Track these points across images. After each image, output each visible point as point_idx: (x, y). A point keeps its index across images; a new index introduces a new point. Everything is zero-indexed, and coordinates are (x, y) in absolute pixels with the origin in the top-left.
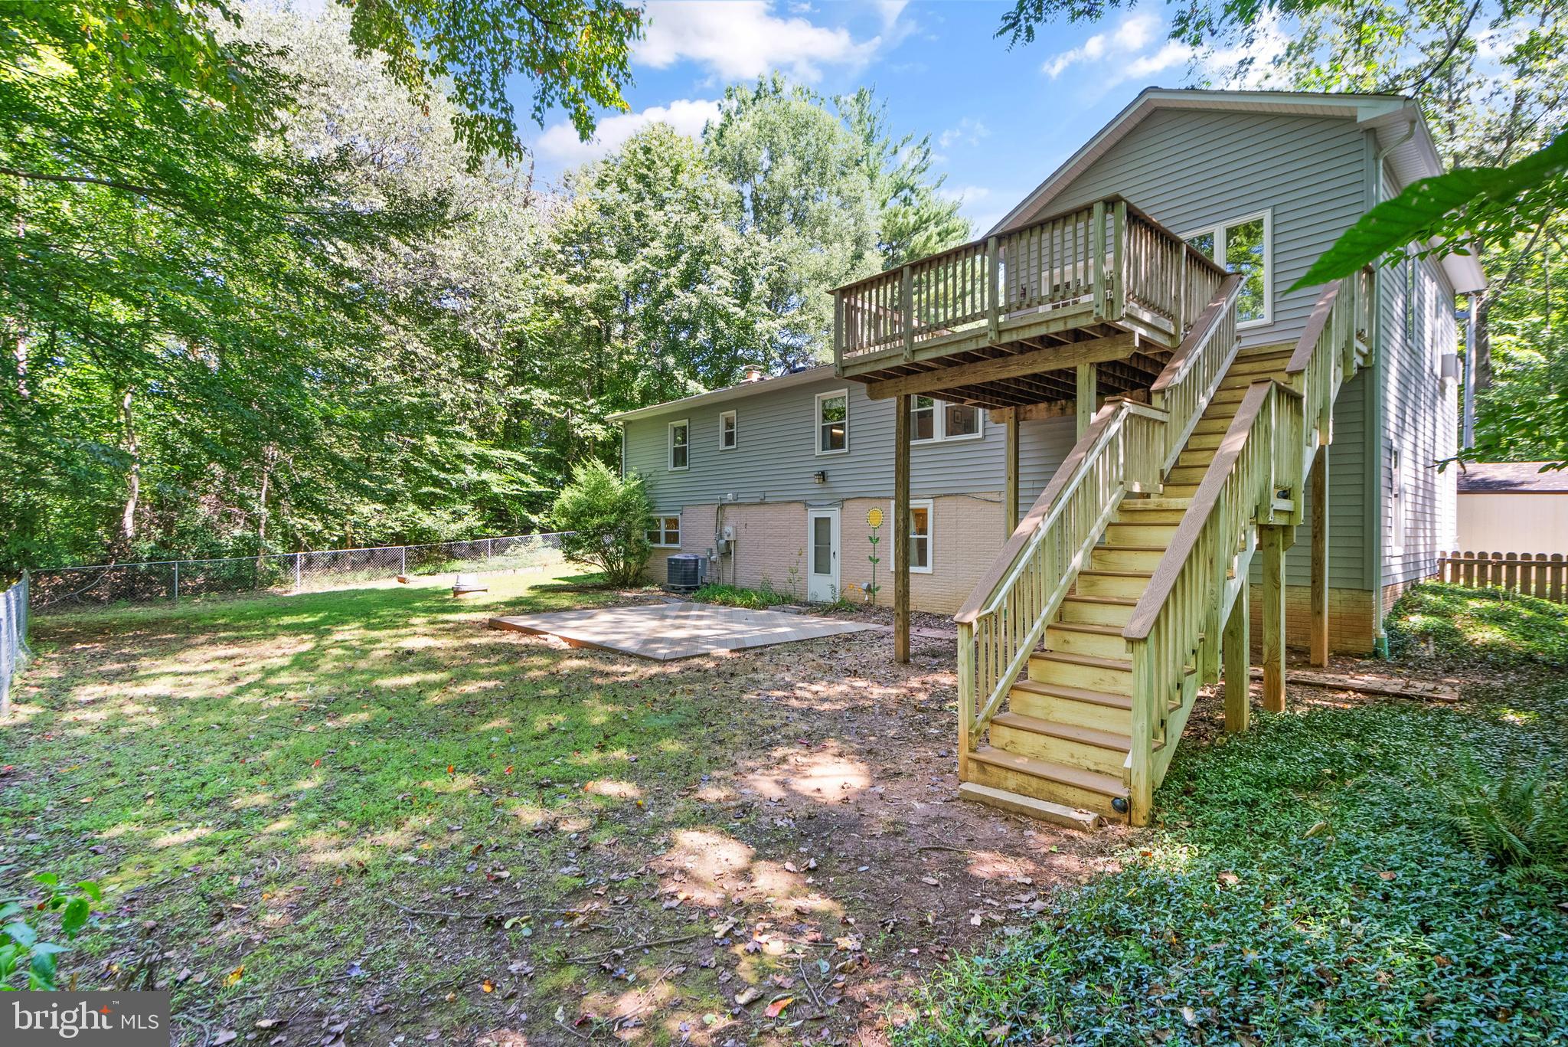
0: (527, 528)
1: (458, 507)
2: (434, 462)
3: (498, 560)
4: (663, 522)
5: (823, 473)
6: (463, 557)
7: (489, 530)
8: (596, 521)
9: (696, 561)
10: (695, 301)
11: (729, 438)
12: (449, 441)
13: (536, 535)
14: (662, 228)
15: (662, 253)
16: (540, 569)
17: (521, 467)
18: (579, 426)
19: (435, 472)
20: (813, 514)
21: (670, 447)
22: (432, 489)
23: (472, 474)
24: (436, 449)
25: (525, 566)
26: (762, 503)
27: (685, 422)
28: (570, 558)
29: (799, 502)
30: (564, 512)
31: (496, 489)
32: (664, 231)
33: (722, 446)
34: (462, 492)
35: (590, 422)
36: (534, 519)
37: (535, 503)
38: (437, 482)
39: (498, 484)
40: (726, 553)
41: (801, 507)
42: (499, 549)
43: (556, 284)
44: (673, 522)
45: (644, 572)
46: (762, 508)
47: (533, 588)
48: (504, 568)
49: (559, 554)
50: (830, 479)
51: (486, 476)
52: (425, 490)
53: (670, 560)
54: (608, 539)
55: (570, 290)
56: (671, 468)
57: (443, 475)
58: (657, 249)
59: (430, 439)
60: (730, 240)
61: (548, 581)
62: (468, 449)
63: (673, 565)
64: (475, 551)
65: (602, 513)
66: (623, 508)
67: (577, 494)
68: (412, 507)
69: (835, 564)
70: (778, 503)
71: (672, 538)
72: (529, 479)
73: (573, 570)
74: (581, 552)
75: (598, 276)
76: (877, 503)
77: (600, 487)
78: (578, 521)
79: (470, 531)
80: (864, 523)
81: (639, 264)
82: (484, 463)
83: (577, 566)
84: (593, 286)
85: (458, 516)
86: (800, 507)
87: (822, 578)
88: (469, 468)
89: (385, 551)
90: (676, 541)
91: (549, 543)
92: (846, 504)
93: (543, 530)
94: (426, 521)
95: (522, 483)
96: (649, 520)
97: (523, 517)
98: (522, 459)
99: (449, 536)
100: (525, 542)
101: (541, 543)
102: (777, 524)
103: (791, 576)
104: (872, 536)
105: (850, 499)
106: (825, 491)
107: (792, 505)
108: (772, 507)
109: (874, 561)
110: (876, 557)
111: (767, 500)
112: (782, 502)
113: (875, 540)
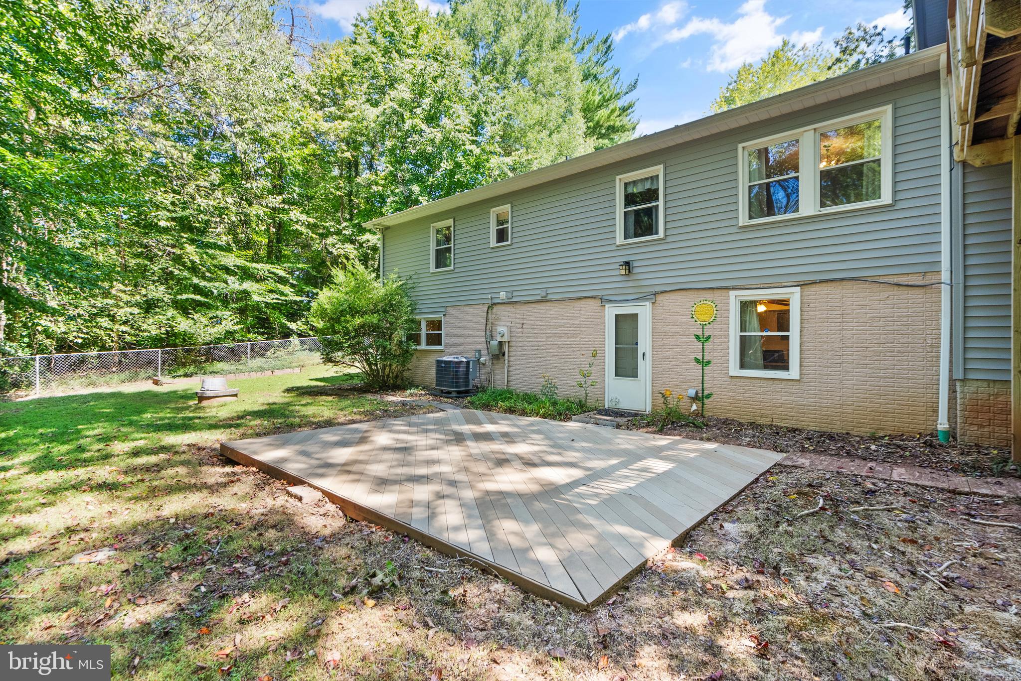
0: (287, 334)
1: (219, 313)
2: (194, 269)
3: (258, 362)
4: (423, 325)
5: (627, 264)
6: (221, 359)
7: (251, 336)
8: (358, 321)
9: (468, 363)
10: (439, 137)
11: (502, 236)
12: (210, 251)
13: (295, 340)
14: (407, 76)
15: (407, 96)
16: (297, 370)
17: (282, 280)
18: (334, 245)
19: (196, 280)
20: (611, 312)
21: (433, 248)
22: (192, 296)
23: (235, 284)
24: (196, 259)
25: (283, 367)
26: (544, 300)
27: (450, 222)
28: (328, 360)
29: (594, 297)
30: (323, 313)
31: (256, 298)
32: (409, 78)
33: (493, 243)
34: (225, 300)
35: (343, 242)
36: (293, 326)
37: (294, 312)
38: (197, 290)
39: (258, 293)
40: (499, 355)
41: (597, 303)
42: (258, 352)
43: (313, 119)
44: (436, 325)
45: (405, 374)
46: (543, 307)
47: (289, 390)
48: (262, 369)
49: (317, 356)
50: (636, 271)
51: (248, 285)
52: (184, 296)
53: (439, 362)
54: (367, 341)
55: (324, 126)
56: (433, 269)
57: (203, 283)
58: (403, 92)
59: (190, 249)
60: (468, 87)
61: (305, 383)
62: (231, 260)
63: (443, 368)
64: (235, 354)
65: (363, 314)
66: (387, 307)
67: (336, 295)
68: (171, 312)
69: (645, 367)
70: (564, 300)
71: (435, 339)
72: (287, 289)
73: (330, 371)
74: (340, 354)
75: (350, 115)
76: (708, 295)
77: (360, 288)
78: (338, 320)
79: (229, 334)
80: (688, 318)
81: (387, 104)
82: (246, 274)
83: (336, 368)
84: (346, 124)
85: (217, 320)
86: (594, 304)
87: (626, 383)
88: (231, 279)
89: (138, 354)
90: (439, 343)
91: (306, 346)
92: (660, 298)
93: (300, 335)
94: (183, 324)
95: (282, 294)
96: (412, 321)
97: (283, 326)
98: (282, 273)
99: (208, 339)
100: (284, 346)
101: (299, 347)
102: (562, 322)
103: (582, 380)
104: (700, 334)
105: (666, 292)
106: (630, 284)
107: (583, 301)
108: (556, 304)
109: (703, 363)
110: (706, 358)
111: (549, 297)
112: (570, 299)
113: (704, 339)
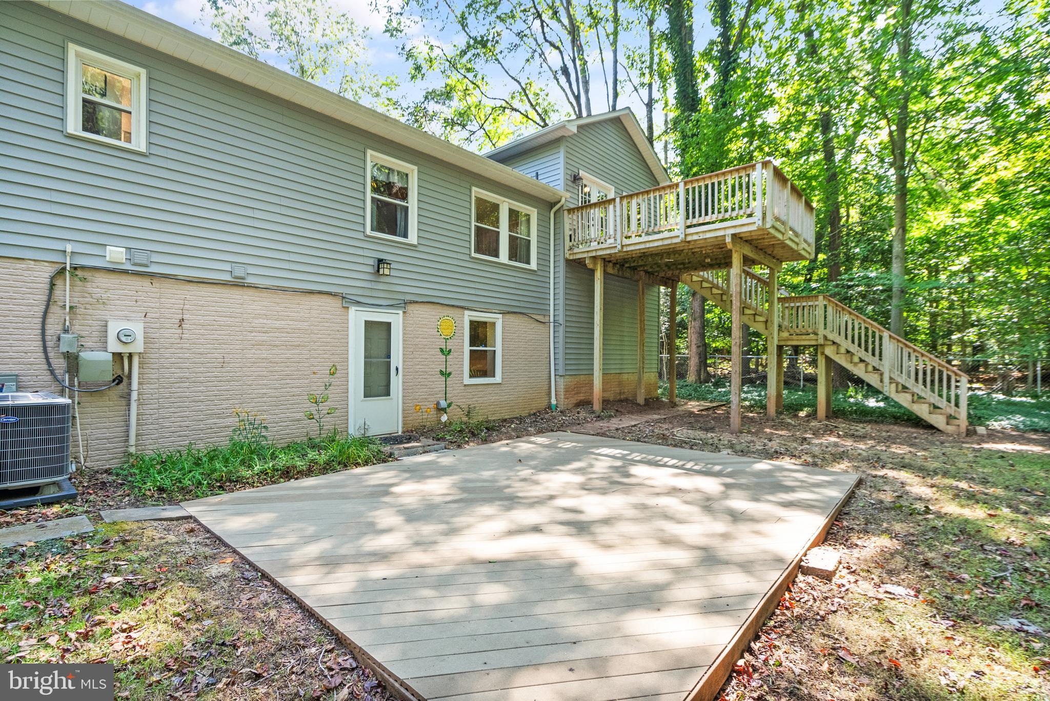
20: (359, 317)
29: (331, 294)
41: (336, 303)
69: (397, 383)
76: (450, 311)
80: (434, 332)
86: (331, 303)
87: (375, 404)
92: (411, 308)
102: (278, 324)
103: (313, 409)
104: (444, 347)
105: (417, 302)
106: (381, 287)
107: (315, 298)
108: (265, 294)
109: (445, 374)
110: (449, 370)
111: (250, 280)
112: (295, 291)
113: (445, 352)
